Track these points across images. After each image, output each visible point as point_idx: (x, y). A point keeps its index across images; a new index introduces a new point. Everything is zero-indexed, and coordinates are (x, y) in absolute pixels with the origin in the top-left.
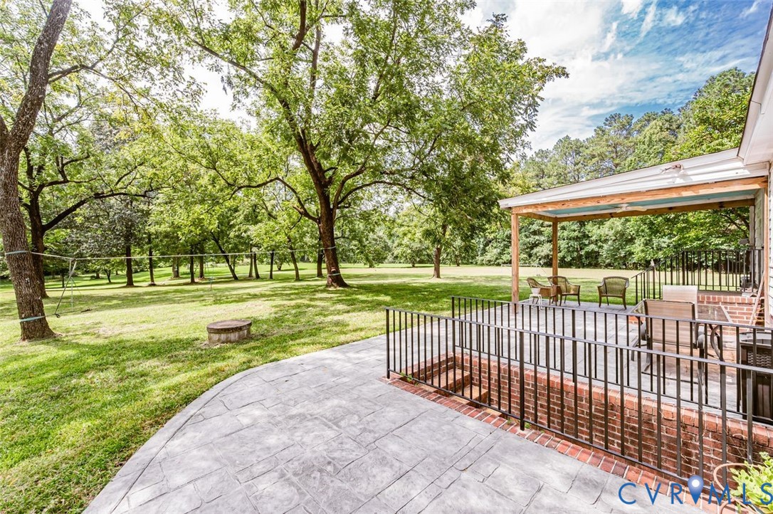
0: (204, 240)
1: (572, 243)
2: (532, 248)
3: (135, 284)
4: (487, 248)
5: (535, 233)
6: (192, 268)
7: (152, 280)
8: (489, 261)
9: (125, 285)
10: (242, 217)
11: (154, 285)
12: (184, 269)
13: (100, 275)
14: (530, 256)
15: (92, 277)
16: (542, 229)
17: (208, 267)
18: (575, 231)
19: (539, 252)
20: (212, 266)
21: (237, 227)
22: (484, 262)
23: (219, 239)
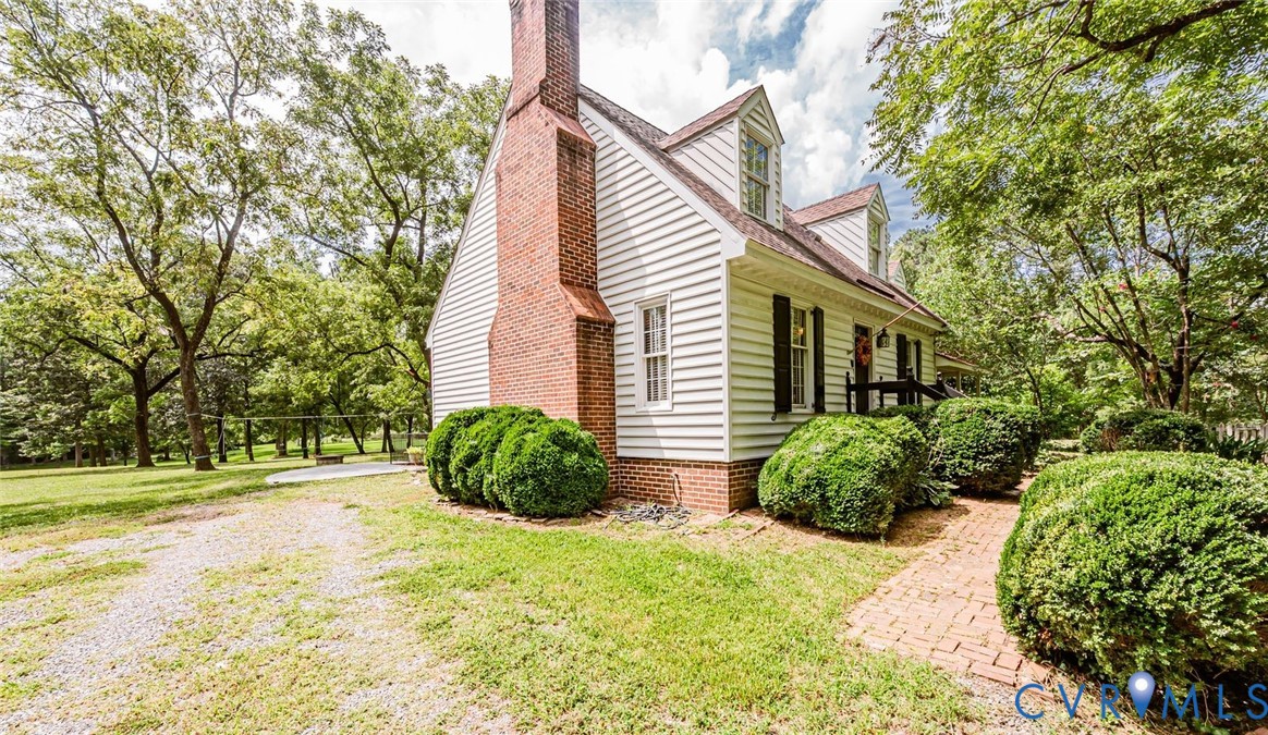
0: (320, 404)
6: (304, 444)
10: (364, 376)
12: (292, 445)
13: (171, 456)
17: (327, 442)
20: (334, 441)
21: (359, 388)
23: (339, 402)
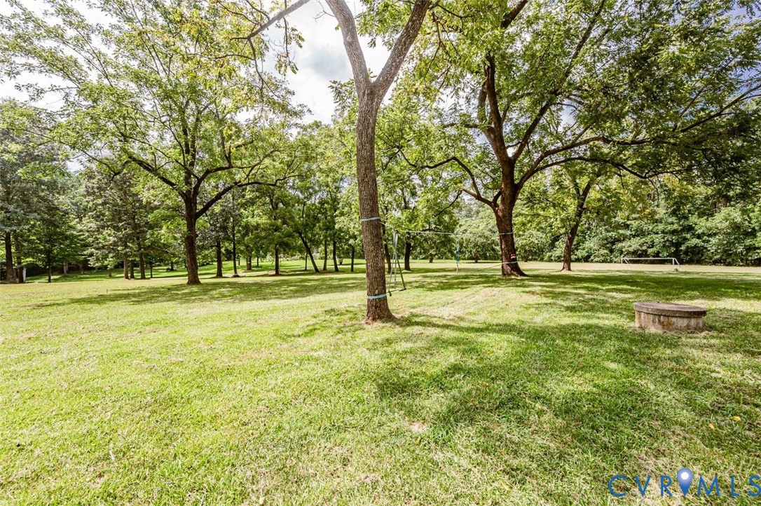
1: (669, 237)
2: (613, 243)
3: (223, 275)
4: (557, 243)
5: (618, 226)
7: (236, 272)
8: (559, 257)
9: (215, 275)
11: (238, 276)
14: (612, 251)
15: (168, 269)
16: (628, 222)
18: (673, 223)
19: (624, 247)
22: (552, 258)
